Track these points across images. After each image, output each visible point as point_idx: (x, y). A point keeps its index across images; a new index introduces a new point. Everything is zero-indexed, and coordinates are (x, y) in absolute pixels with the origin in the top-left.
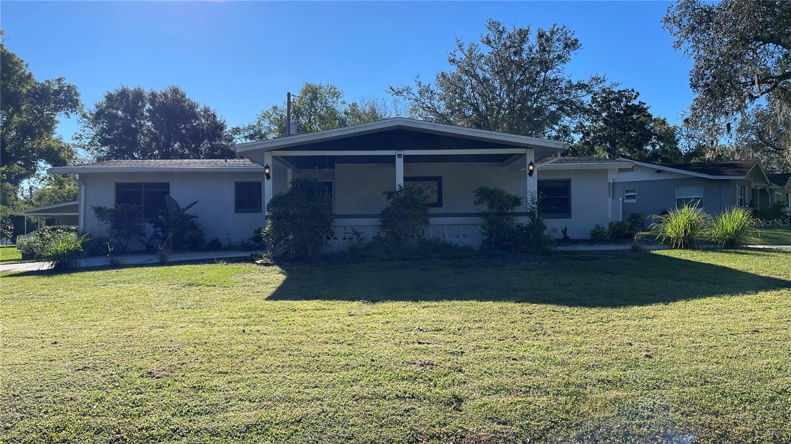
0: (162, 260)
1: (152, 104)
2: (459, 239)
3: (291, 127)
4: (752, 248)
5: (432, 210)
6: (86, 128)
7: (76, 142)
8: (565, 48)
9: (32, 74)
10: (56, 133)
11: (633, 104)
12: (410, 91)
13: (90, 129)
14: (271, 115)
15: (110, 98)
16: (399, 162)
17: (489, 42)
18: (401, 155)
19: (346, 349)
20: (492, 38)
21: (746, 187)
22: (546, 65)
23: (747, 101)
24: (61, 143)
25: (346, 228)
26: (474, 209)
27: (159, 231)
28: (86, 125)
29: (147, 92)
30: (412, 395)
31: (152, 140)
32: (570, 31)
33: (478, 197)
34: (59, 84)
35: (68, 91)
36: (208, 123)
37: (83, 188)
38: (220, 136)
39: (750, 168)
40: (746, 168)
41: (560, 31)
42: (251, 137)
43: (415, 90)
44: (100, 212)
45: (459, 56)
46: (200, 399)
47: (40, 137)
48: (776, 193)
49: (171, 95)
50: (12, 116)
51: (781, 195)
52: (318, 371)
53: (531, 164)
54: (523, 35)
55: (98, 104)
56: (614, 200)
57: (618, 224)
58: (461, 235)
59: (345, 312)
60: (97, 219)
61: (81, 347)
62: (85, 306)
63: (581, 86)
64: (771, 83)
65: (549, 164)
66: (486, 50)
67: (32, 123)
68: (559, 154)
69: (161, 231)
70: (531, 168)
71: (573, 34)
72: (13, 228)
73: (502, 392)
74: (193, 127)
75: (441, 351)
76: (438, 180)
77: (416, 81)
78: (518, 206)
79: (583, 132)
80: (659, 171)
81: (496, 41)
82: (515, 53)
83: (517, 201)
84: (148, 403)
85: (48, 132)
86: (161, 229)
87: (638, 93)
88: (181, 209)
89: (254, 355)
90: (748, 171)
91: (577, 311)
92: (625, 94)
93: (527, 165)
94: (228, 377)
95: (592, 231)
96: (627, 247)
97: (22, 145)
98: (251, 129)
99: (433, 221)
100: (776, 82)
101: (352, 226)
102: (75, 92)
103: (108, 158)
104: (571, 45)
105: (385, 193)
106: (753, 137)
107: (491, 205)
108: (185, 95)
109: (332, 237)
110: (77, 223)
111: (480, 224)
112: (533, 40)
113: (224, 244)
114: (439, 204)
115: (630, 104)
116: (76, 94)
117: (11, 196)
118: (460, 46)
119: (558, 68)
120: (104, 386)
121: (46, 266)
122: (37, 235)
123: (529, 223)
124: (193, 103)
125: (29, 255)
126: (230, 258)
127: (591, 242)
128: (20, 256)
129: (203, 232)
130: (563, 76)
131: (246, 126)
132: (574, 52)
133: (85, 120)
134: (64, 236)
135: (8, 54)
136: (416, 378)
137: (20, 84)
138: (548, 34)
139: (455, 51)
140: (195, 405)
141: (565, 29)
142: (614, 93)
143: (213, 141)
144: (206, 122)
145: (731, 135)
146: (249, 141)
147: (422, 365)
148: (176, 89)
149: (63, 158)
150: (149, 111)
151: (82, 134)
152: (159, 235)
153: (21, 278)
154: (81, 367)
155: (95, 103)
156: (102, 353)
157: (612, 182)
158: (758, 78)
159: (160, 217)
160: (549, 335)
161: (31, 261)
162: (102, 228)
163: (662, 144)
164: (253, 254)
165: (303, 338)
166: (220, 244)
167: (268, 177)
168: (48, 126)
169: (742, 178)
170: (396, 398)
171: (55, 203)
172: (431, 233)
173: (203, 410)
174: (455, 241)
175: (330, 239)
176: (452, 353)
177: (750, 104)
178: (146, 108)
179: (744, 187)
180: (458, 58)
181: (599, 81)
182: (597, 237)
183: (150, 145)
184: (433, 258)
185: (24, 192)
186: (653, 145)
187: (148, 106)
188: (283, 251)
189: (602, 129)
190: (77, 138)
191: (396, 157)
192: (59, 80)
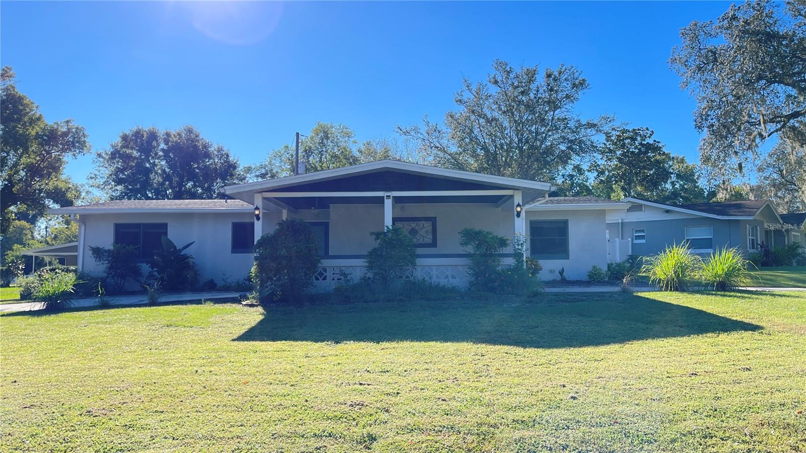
0: (151, 301)
1: (166, 143)
2: (447, 280)
3: (299, 166)
4: (742, 290)
5: (420, 251)
6: (101, 168)
7: (91, 182)
8: (573, 88)
9: (42, 115)
10: (64, 174)
11: (648, 143)
12: (419, 131)
13: (104, 169)
14: (283, 154)
15: (125, 138)
16: (388, 203)
17: (496, 82)
18: (390, 196)
19: (286, 390)
20: (499, 79)
21: (758, 227)
22: (554, 105)
23: (758, 140)
24: (70, 183)
25: (335, 269)
26: (461, 250)
27: (155, 271)
28: (101, 165)
29: (161, 133)
30: (330, 434)
31: (165, 180)
32: (577, 71)
33: (464, 238)
34: (68, 126)
35: (77, 132)
36: (221, 163)
37: (83, 228)
38: (232, 175)
39: (759, 209)
40: (755, 208)
41: (568, 71)
42: (263, 176)
43: (424, 129)
44: (98, 252)
45: (467, 96)
46: (127, 437)
47: (49, 178)
48: (793, 233)
49: (185, 135)
50: (21, 157)
51: (798, 236)
52: (250, 410)
53: (519, 205)
54: (531, 76)
55: (113, 144)
56: (622, 241)
57: (618, 265)
58: (450, 276)
59: (302, 354)
60: (94, 259)
61: (36, 386)
62: (59, 346)
63: (591, 126)
64: (779, 122)
65: (539, 205)
66: (493, 90)
67: (40, 164)
68: (547, 196)
69: (156, 271)
70: (519, 209)
71: (580, 74)
72: (24, 267)
73: (416, 431)
74: (205, 166)
75: (378, 391)
76: (433, 220)
77: (424, 121)
78: (505, 247)
79: (597, 170)
80: (667, 211)
81: (503, 81)
82: (523, 93)
83: (503, 243)
84: (77, 440)
85: (57, 173)
86: (157, 269)
87: (652, 132)
88: (178, 249)
89: (196, 395)
90: (757, 211)
91: (531, 351)
92: (640, 133)
93: (515, 207)
94: (162, 416)
95: (589, 272)
96: (617, 289)
97: (30, 185)
98: (262, 168)
99: (419, 261)
100: (784, 121)
101: (340, 267)
102: (83, 133)
103: (121, 198)
104: (580, 85)
105: (372, 233)
106: (775, 176)
107: (478, 247)
108: (199, 135)
109: (321, 277)
110: (75, 264)
111: (468, 265)
112: (541, 80)
113: (218, 285)
114: (434, 244)
115: (645, 143)
116: (84, 135)
117: (26, 234)
118: (468, 86)
119: (566, 107)
120: (43, 423)
121: (38, 306)
122: (36, 275)
123: (514, 265)
124: (207, 142)
125: (26, 296)
126: (216, 299)
127: (588, 283)
128: (18, 297)
129: (198, 273)
130: (572, 115)
131: (258, 165)
132: (582, 91)
133: (101, 160)
134: (62, 276)
135: (19, 97)
136: (341, 417)
137: (30, 125)
138: (556, 73)
139: (462, 92)
140: (120, 442)
141: (573, 69)
142: (629, 131)
143: (225, 180)
144: (219, 161)
145: (744, 174)
146: (260, 180)
147: (351, 405)
148: (190, 128)
149: (69, 199)
150: (163, 150)
151: (98, 173)
152: (155, 276)
153: (11, 318)
154: (29, 405)
155: (110, 143)
156: (53, 393)
157: (620, 221)
158: (763, 118)
159: (156, 257)
160: (490, 377)
161: (27, 301)
162: (97, 268)
163: (682, 183)
164: (241, 295)
165: (250, 379)
166: (215, 285)
167: (258, 219)
168: (55, 167)
169: (751, 218)
170: (313, 437)
171: (70, 242)
172: (419, 274)
173: (126, 447)
174: (443, 282)
175: (319, 280)
176: (388, 394)
177: (761, 143)
178: (160, 147)
179: (756, 227)
180: (465, 98)
181: (609, 120)
182: (594, 278)
183: (162, 184)
184: (417, 299)
185: (41, 231)
186: (673, 183)
187: (163, 146)
188: (269, 292)
189: (617, 168)
190: (92, 178)
191: (385, 199)
192: (68, 122)
